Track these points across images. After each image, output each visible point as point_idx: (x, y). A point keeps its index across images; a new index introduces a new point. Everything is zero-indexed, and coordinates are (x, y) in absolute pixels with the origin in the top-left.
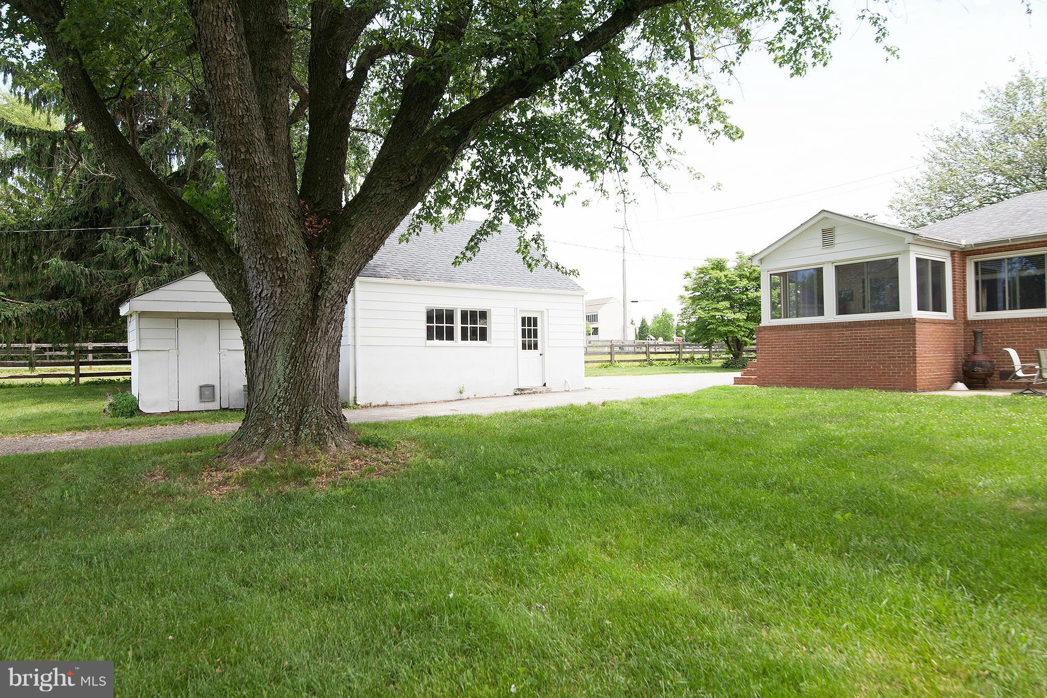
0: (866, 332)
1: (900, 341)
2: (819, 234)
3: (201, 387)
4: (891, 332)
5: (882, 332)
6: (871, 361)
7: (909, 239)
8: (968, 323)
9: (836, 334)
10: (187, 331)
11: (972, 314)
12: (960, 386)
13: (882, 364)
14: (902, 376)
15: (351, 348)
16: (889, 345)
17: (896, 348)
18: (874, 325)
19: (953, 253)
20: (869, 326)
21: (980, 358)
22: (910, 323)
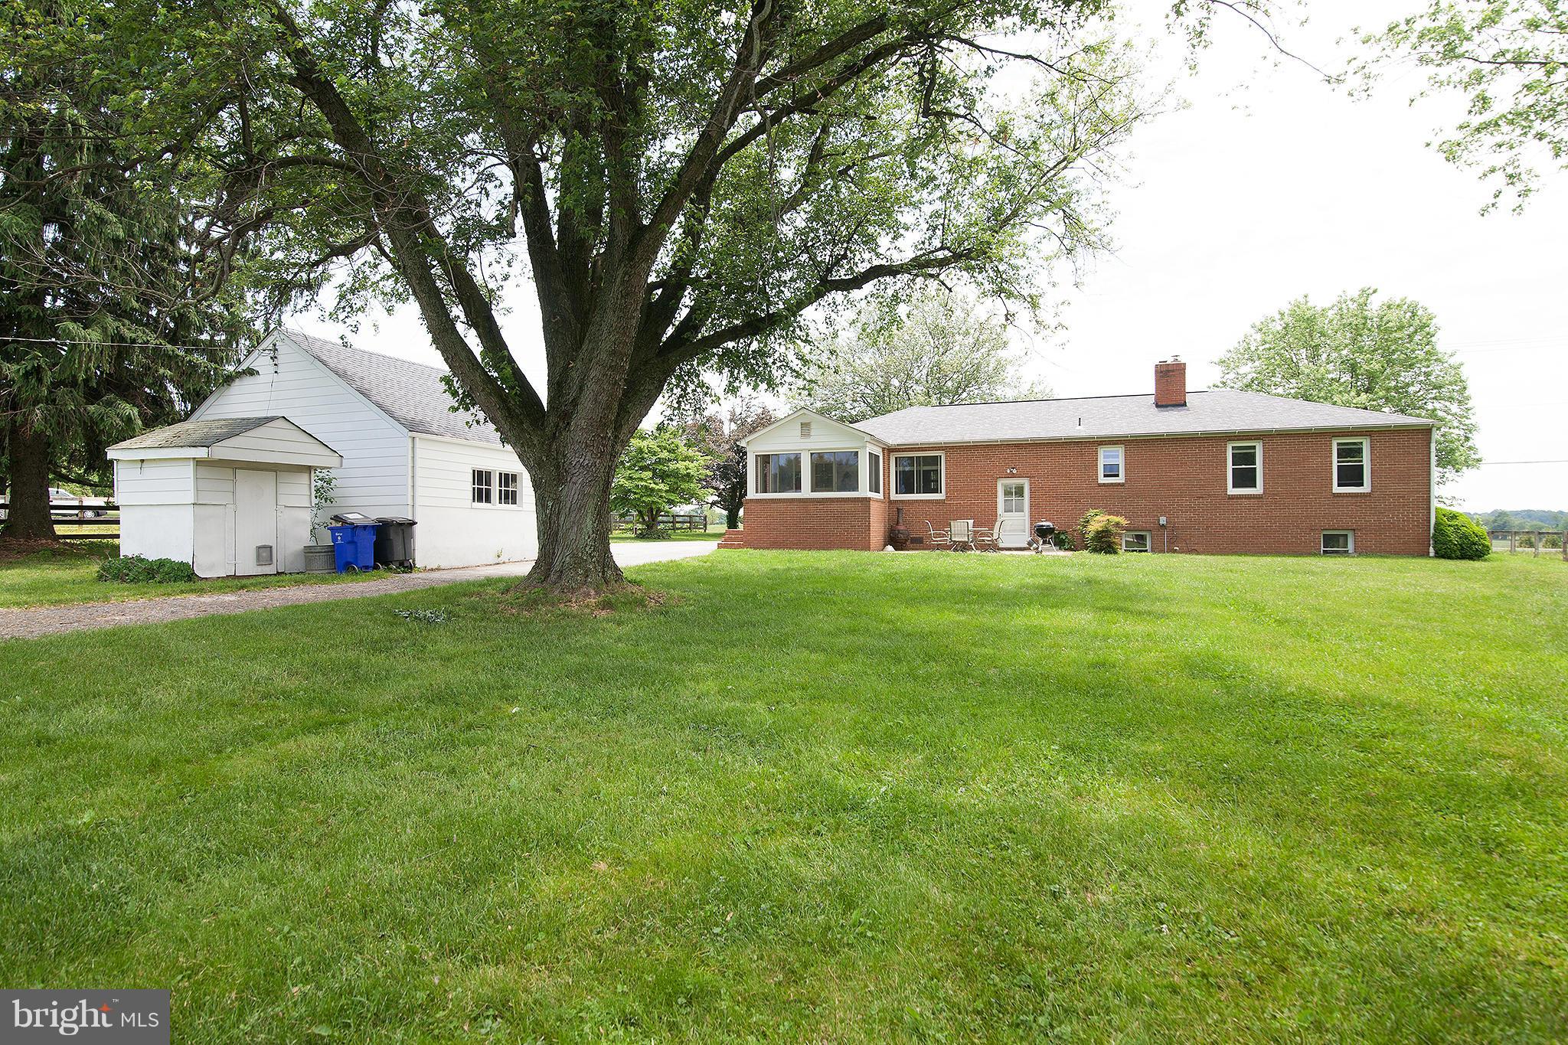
0: (835, 506)
1: (859, 514)
2: (798, 426)
3: (259, 548)
4: (853, 507)
5: (847, 506)
6: (838, 529)
7: (867, 438)
8: (890, 502)
9: (811, 507)
10: (246, 484)
11: (894, 496)
12: (890, 548)
13: (846, 531)
14: (860, 540)
15: (410, 507)
16: (851, 516)
17: (856, 519)
19: (883, 449)
20: (837, 502)
21: (901, 528)
22: (868, 500)
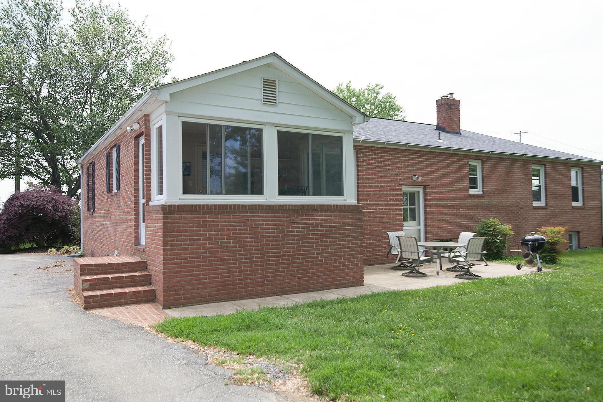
1: (350, 229)
2: (259, 85)
4: (342, 219)
6: (323, 253)
13: (333, 256)
14: (352, 269)
16: (340, 234)
17: (346, 237)
18: (326, 211)
20: (322, 212)
22: (358, 210)
